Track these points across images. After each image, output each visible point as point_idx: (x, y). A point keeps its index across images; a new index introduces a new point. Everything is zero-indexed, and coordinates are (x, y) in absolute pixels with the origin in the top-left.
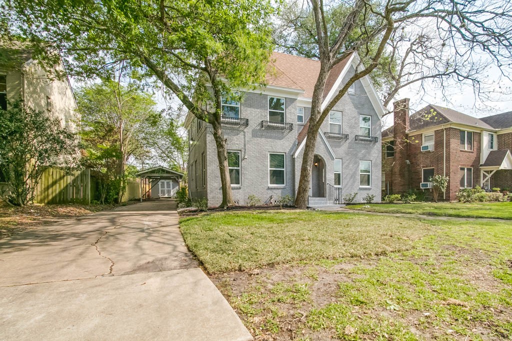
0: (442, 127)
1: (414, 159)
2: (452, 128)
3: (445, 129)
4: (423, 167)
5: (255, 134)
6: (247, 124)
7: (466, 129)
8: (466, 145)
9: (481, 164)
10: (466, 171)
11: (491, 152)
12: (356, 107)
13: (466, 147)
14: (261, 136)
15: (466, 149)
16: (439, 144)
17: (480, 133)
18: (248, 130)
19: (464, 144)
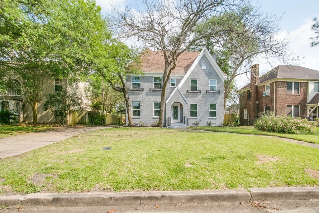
0: (273, 81)
1: (260, 101)
2: (279, 81)
3: (275, 82)
4: (265, 105)
5: (147, 94)
6: (143, 90)
7: (293, 81)
8: (293, 91)
9: (307, 102)
10: (293, 107)
11: (317, 94)
12: (207, 75)
13: (293, 92)
14: (150, 95)
15: (293, 93)
16: (272, 91)
17: (307, 82)
18: (144, 93)
19: (292, 90)
